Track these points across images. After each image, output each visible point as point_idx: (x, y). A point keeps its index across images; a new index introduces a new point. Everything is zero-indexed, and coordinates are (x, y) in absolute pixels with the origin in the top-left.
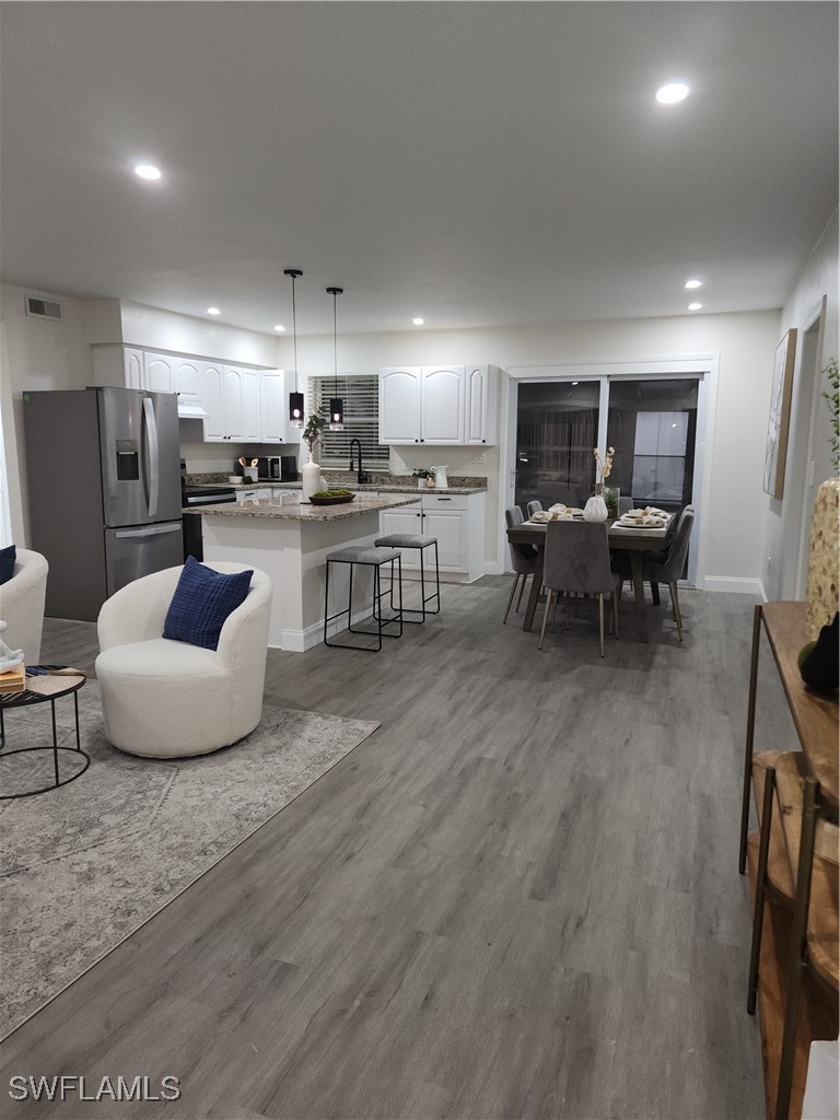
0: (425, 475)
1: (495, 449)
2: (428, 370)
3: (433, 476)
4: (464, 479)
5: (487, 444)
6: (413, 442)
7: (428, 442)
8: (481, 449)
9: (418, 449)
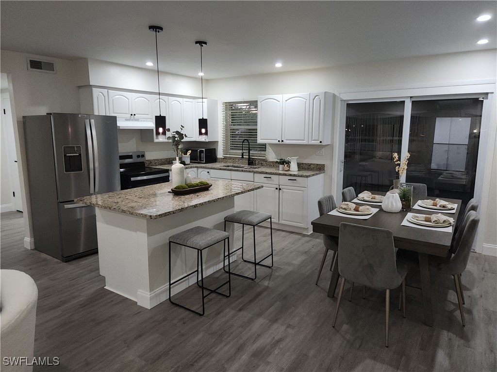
0: (283, 162)
1: (330, 147)
2: (286, 96)
3: (288, 163)
4: (310, 165)
5: (323, 143)
6: (276, 142)
7: (286, 142)
8: (320, 147)
9: (280, 146)
